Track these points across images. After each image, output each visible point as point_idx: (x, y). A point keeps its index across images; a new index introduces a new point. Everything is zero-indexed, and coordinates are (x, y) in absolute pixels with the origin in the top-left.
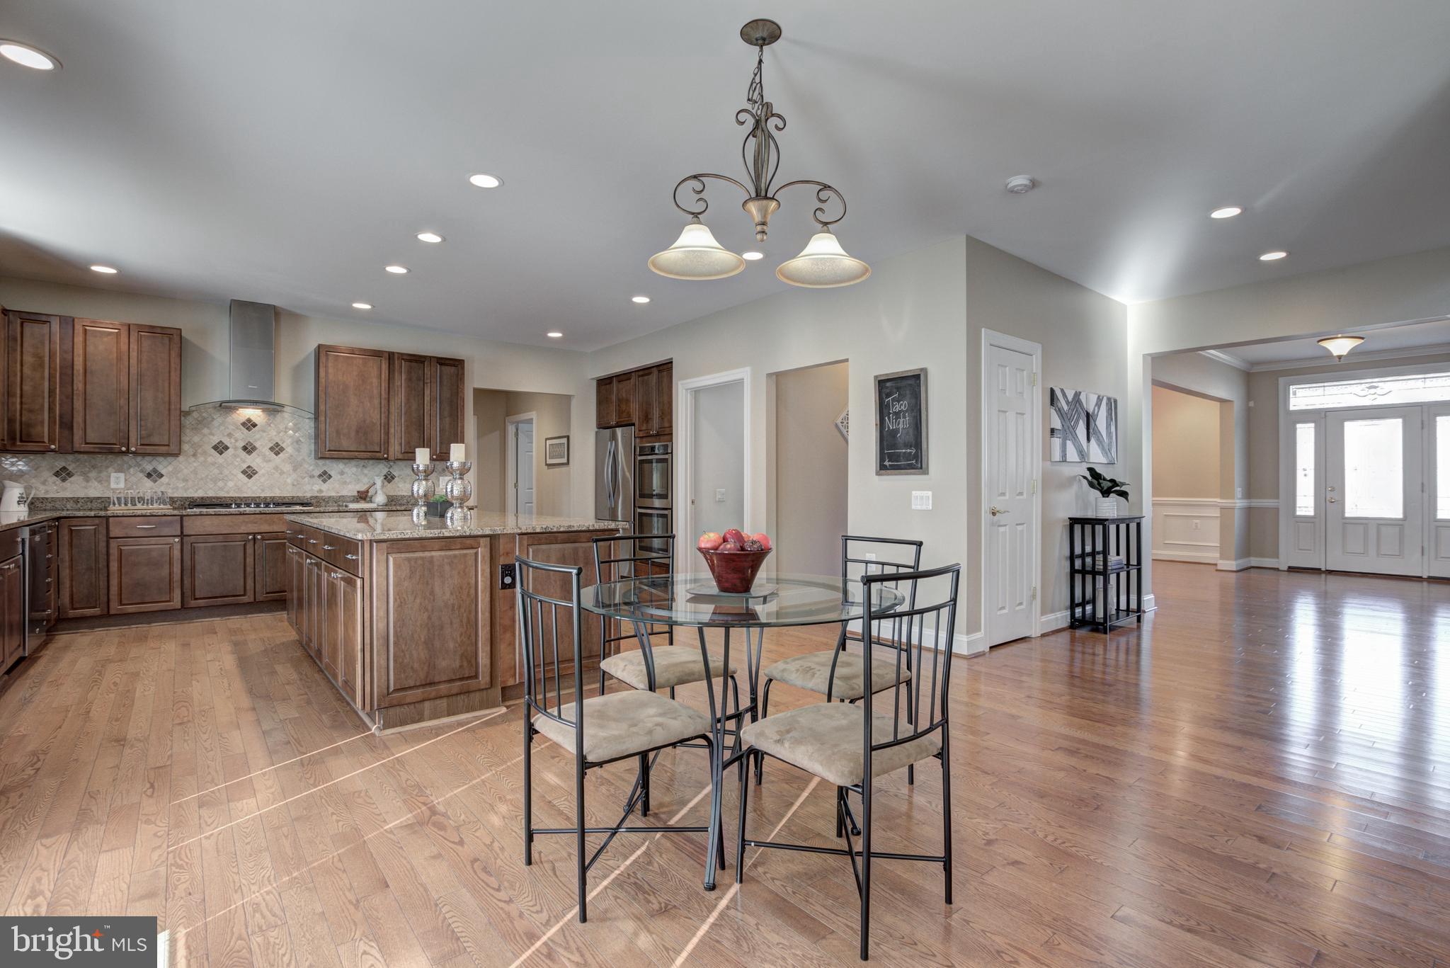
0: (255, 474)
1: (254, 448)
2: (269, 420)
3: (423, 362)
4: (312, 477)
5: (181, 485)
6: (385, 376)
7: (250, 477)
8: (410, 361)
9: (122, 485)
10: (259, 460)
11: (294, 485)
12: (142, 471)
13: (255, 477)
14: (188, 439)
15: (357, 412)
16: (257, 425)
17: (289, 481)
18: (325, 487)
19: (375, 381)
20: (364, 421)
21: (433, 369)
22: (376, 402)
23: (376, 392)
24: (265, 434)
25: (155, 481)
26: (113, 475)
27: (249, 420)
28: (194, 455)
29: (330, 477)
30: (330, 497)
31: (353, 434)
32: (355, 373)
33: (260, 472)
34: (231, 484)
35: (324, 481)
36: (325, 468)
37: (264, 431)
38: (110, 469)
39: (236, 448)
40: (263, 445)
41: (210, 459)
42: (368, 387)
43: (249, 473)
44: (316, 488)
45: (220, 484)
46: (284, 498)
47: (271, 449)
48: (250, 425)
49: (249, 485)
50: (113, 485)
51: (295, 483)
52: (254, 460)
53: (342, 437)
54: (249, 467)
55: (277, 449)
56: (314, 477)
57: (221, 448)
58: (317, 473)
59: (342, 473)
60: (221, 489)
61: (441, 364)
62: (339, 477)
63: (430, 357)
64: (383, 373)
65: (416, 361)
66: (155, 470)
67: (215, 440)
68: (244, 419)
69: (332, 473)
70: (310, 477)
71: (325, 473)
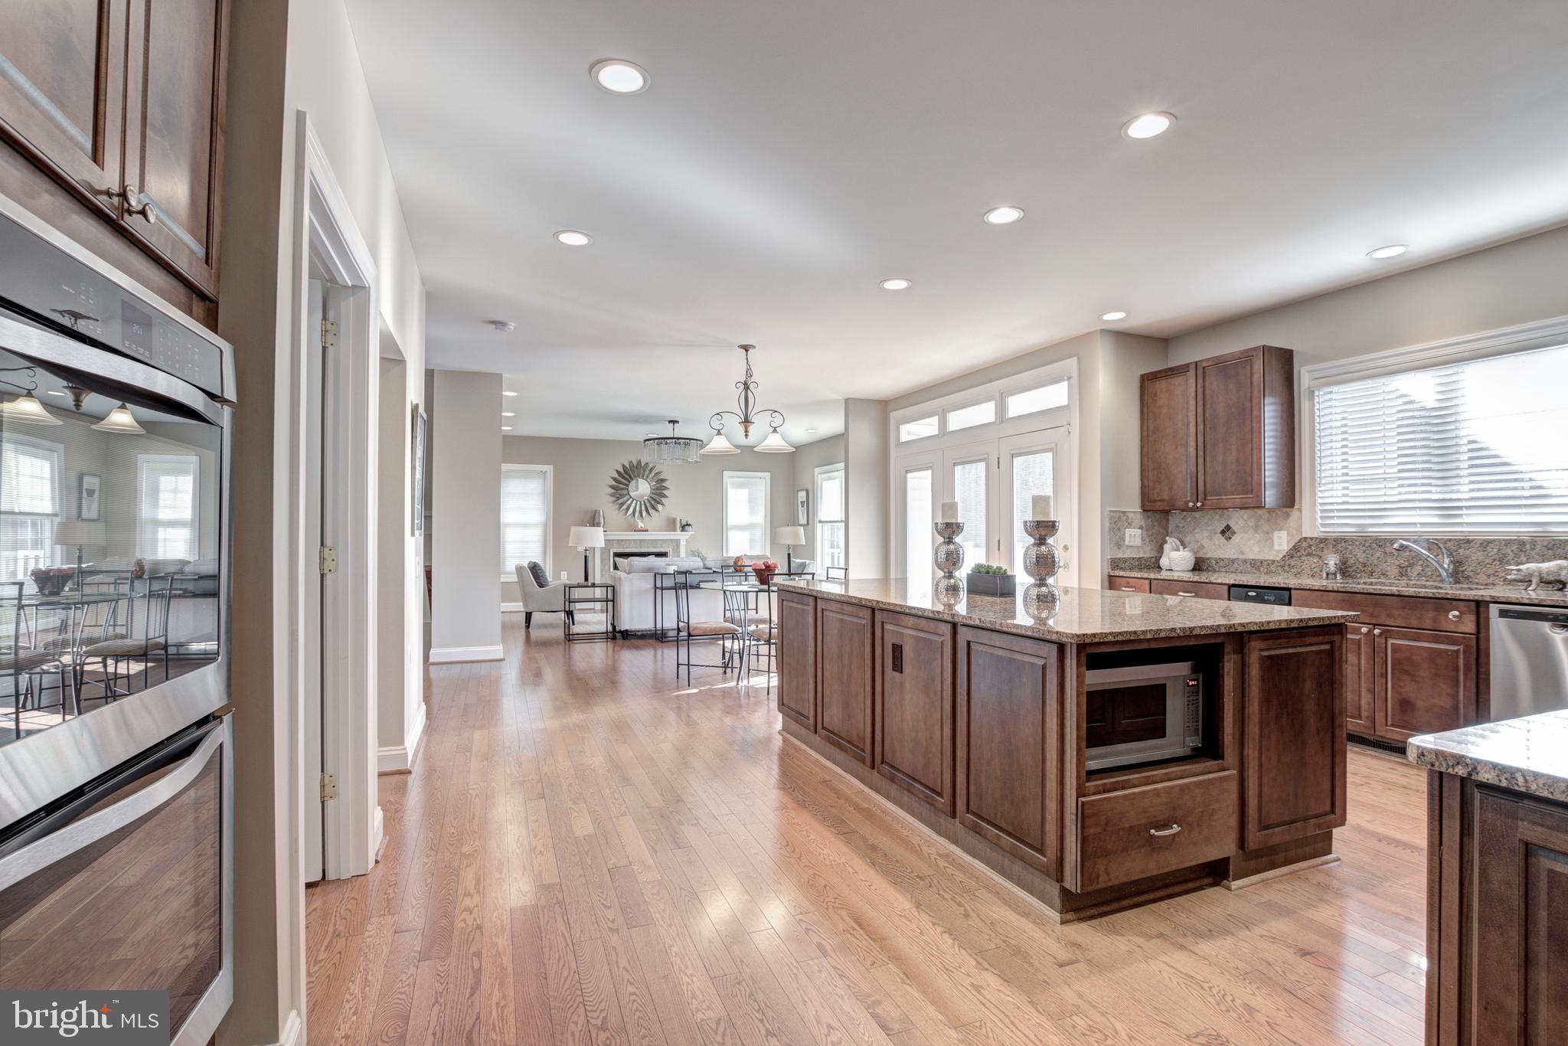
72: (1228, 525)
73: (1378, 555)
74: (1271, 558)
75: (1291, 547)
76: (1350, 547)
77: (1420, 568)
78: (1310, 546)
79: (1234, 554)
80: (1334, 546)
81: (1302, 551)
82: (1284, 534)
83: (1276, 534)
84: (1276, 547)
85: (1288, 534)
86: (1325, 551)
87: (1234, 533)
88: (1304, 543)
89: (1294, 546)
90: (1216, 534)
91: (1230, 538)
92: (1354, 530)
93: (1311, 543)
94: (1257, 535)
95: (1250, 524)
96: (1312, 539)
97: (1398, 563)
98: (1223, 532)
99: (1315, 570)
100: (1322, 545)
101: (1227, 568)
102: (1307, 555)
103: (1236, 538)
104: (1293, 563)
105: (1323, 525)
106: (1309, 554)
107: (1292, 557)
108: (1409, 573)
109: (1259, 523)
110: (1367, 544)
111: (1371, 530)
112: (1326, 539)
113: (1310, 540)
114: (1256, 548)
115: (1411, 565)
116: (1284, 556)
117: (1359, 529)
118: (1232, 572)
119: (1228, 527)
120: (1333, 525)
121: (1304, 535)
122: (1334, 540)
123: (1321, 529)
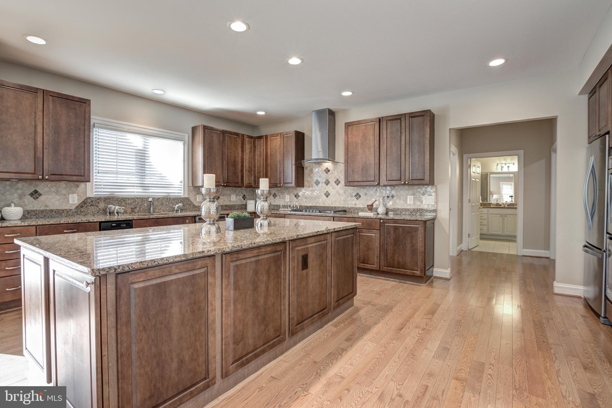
0: (329, 195)
1: (329, 182)
2: (334, 167)
3: (400, 119)
4: (352, 196)
5: (305, 200)
6: (377, 134)
7: (327, 196)
8: (392, 120)
9: (288, 200)
10: (331, 188)
11: (344, 201)
12: (294, 194)
13: (329, 196)
14: (307, 179)
15: (362, 158)
16: (330, 171)
17: (342, 199)
18: (358, 202)
19: (371, 137)
20: (366, 163)
21: (407, 122)
22: (372, 150)
23: (372, 144)
24: (333, 175)
25: (297, 199)
26: (286, 196)
27: (327, 169)
28: (309, 187)
29: (360, 196)
30: (359, 208)
31: (360, 171)
32: (361, 135)
33: (331, 194)
34: (321, 200)
35: (357, 199)
36: (358, 192)
37: (332, 173)
38: (286, 194)
39: (322, 182)
40: (332, 181)
41: (314, 188)
42: (368, 142)
43: (327, 195)
44: (354, 202)
45: (317, 200)
46: (340, 207)
47: (335, 182)
48: (327, 171)
49: (327, 201)
50: (286, 200)
51: (345, 200)
52: (329, 188)
53: (355, 173)
54: (327, 192)
55: (337, 182)
56: (353, 196)
57: (317, 183)
58: (354, 194)
59: (366, 194)
60: (317, 202)
61: (412, 117)
62: (364, 196)
63: (405, 114)
64: (376, 131)
65: (396, 119)
66: (297, 194)
67: (315, 179)
68: (325, 168)
69: (361, 194)
70: (351, 196)
71: (358, 194)
72: (36, 190)
73: (123, 204)
74: (68, 208)
75: (81, 201)
76: (112, 201)
77: (138, 208)
78: (92, 201)
79: (41, 207)
80: (104, 201)
81: (88, 204)
82: (75, 196)
83: (71, 196)
84: (71, 202)
85: (78, 196)
86: (100, 203)
87: (40, 195)
88: (89, 200)
89: (83, 202)
90: (26, 195)
91: (38, 198)
92: (108, 194)
93: (93, 200)
94: (57, 196)
95: (53, 190)
96: (93, 198)
97: (131, 207)
98: (32, 195)
99: (95, 212)
100: (98, 201)
101: (37, 216)
102: (90, 206)
103: (42, 198)
104: (82, 210)
105: (96, 192)
106: (92, 205)
107: (82, 207)
108: (135, 211)
109: (59, 190)
110: (119, 200)
111: (115, 194)
112: (100, 198)
113: (92, 199)
114: (57, 203)
115: (136, 208)
116: (77, 207)
117: (111, 194)
118: (41, 218)
119: (36, 192)
120: (101, 192)
121: (88, 196)
122: (105, 198)
123: (94, 194)
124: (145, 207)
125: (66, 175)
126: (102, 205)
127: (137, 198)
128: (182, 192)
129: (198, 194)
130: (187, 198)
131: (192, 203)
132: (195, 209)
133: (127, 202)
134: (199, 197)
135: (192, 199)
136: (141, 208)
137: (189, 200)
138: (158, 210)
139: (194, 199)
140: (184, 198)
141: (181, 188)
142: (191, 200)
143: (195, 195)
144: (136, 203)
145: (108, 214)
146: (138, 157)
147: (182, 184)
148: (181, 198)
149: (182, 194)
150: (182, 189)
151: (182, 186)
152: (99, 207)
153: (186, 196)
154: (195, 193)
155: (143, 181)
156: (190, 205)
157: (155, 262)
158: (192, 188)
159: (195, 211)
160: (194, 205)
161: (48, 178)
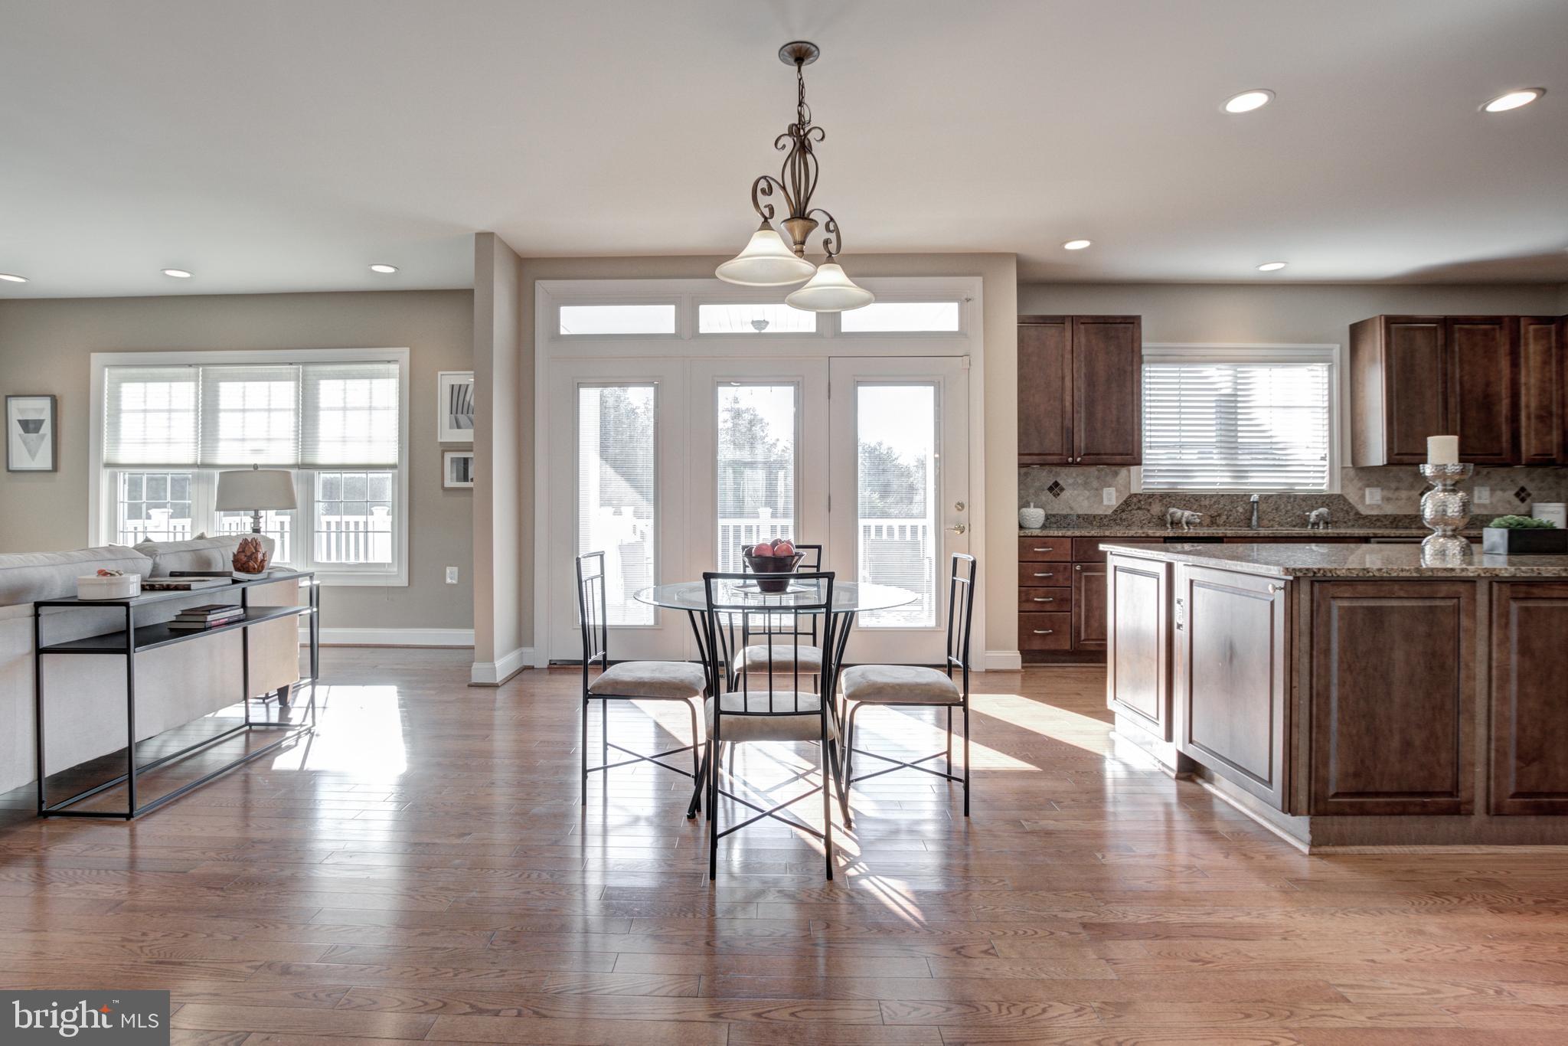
72: (1056, 482)
73: (1195, 507)
74: (1101, 513)
75: (1121, 501)
76: (1174, 502)
77: (1225, 517)
78: (1140, 501)
79: (1063, 509)
80: (1160, 501)
81: (1133, 506)
82: (1112, 490)
83: (1106, 490)
84: (1105, 502)
85: (1117, 491)
86: (1153, 506)
87: (1062, 489)
88: (1135, 498)
89: (1125, 501)
90: (1043, 490)
91: (1059, 494)
92: (1168, 487)
93: (1141, 498)
94: (1086, 492)
95: (1080, 482)
96: (1141, 495)
97: (1209, 514)
98: (1051, 489)
99: (1144, 522)
100: (1150, 500)
101: (1058, 524)
102: (1137, 509)
103: (1065, 495)
104: (1124, 517)
105: (1145, 483)
106: (1139, 508)
107: (1123, 510)
108: (1218, 521)
109: (1088, 481)
110: (1187, 499)
111: (1179, 487)
112: (1153, 495)
113: (1139, 496)
114: (1086, 503)
115: (1219, 515)
116: (1116, 511)
117: (1171, 487)
118: (1064, 527)
119: (1056, 484)
120: (1153, 483)
121: (1133, 491)
122: (1161, 496)
123: (1143, 487)
124: (1239, 514)
125: (1105, 454)
126: (1156, 509)
127: (1223, 495)
128: (1326, 480)
129: (1368, 486)
130: (1340, 496)
131: (1352, 507)
132: (1361, 522)
133: (1203, 503)
134: (1371, 493)
135: (1352, 498)
136: (1230, 515)
137: (1345, 500)
138: (1268, 522)
139: (1357, 498)
140: (1332, 495)
141: (1323, 472)
142: (1351, 501)
143: (1360, 489)
144: (1221, 506)
145: (1169, 526)
146: (1223, 410)
147: (1327, 463)
148: (1324, 496)
149: (1324, 487)
150: (1326, 474)
151: (1327, 468)
152: (1152, 512)
153: (1337, 491)
154: (1360, 484)
155: (1232, 459)
156: (1348, 513)
157: (1368, 572)
158: (1352, 473)
159: (1362, 526)
160: (1357, 513)
161: (1081, 461)
